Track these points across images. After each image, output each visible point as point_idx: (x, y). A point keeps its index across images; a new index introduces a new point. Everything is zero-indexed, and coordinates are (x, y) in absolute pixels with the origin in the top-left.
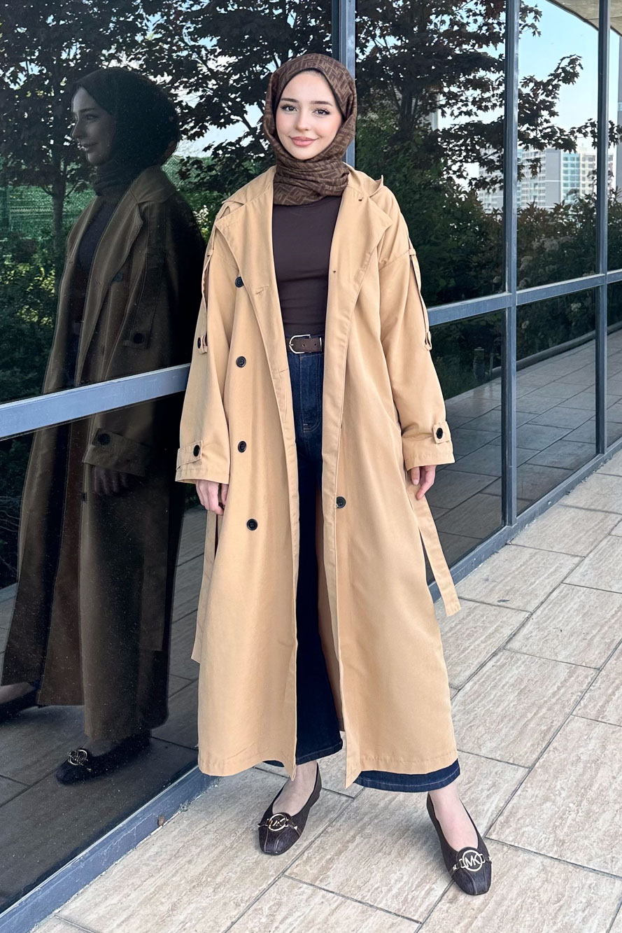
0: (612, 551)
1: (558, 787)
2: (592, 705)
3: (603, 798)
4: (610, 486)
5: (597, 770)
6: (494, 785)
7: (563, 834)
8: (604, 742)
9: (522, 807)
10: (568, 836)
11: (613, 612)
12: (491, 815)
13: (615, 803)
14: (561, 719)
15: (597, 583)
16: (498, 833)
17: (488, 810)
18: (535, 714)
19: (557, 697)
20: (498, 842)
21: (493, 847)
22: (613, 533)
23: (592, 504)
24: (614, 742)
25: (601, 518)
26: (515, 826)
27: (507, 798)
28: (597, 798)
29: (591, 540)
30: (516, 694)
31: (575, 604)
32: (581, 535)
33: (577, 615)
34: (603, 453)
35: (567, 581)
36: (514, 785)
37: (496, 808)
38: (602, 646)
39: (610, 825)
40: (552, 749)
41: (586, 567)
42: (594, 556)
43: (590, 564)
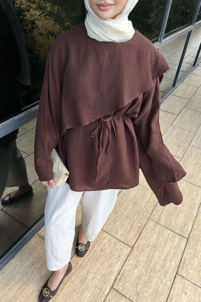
1: (141, 260)
2: (157, 214)
3: (155, 268)
4: (175, 101)
5: (155, 251)
6: (119, 256)
7: (139, 289)
8: (159, 235)
9: (127, 271)
10: (141, 290)
12: (116, 274)
13: (159, 272)
14: (146, 221)
16: (117, 285)
17: (115, 271)
18: (137, 217)
19: (146, 208)
20: (116, 290)
21: (114, 293)
22: (173, 124)
23: (168, 109)
24: (162, 236)
25: (170, 116)
26: (123, 282)
27: (123, 264)
28: (153, 268)
29: (166, 127)
30: (132, 205)
36: (126, 257)
37: (118, 270)
39: (156, 286)
40: (141, 238)
43: (164, 139)
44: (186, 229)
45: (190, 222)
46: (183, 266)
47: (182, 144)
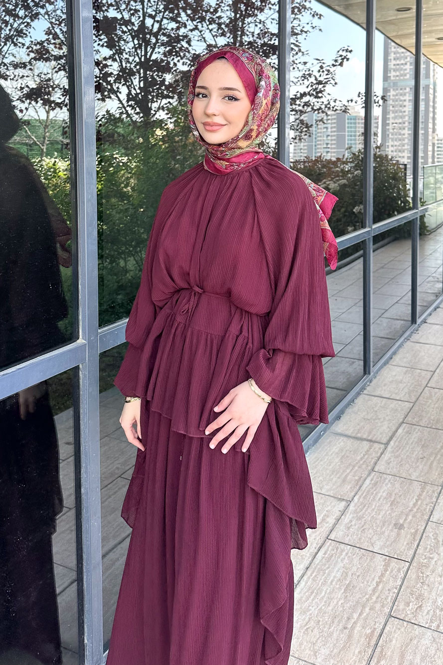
0: (374, 492)
4: (376, 409)
11: (374, 583)
15: (360, 539)
22: (376, 469)
23: (359, 431)
25: (366, 450)
29: (357, 478)
31: (338, 571)
32: (348, 471)
33: (340, 588)
34: (369, 374)
35: (332, 536)
38: (363, 639)
41: (352, 515)
42: (359, 499)
43: (355, 512)
47: (409, 520)
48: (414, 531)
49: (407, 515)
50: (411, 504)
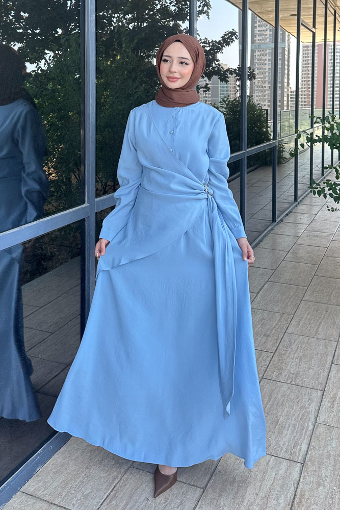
5: (246, 488)
6: (181, 504)
40: (217, 472)
44: (298, 449)
45: (304, 439)
46: (300, 502)
47: (273, 333)
48: (275, 338)
49: (272, 330)
50: (274, 325)
